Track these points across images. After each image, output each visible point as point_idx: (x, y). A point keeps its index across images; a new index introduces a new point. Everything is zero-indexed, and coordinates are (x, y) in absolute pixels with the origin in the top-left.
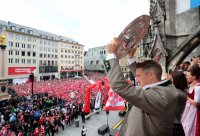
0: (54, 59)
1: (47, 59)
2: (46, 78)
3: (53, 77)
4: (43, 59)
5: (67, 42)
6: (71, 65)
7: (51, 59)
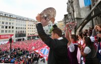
0: (24, 30)
1: (20, 30)
2: (19, 40)
3: (23, 39)
4: (18, 30)
5: (31, 21)
6: (33, 33)
7: (22, 30)
